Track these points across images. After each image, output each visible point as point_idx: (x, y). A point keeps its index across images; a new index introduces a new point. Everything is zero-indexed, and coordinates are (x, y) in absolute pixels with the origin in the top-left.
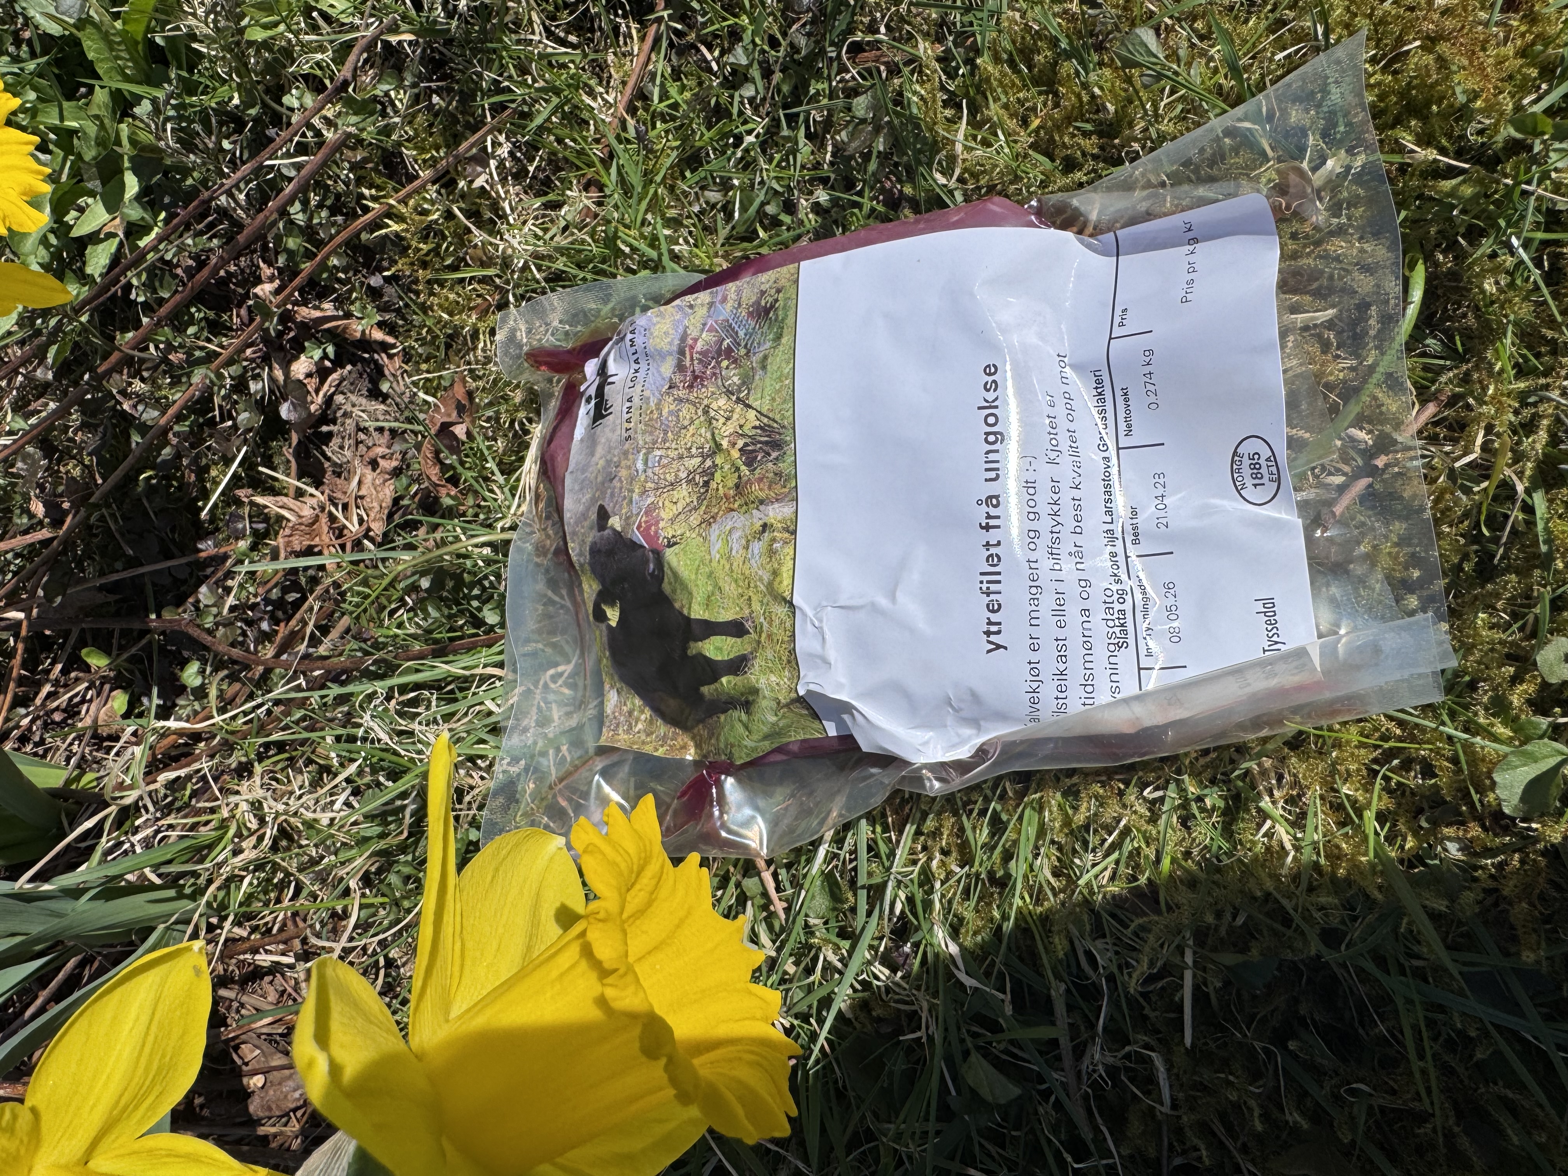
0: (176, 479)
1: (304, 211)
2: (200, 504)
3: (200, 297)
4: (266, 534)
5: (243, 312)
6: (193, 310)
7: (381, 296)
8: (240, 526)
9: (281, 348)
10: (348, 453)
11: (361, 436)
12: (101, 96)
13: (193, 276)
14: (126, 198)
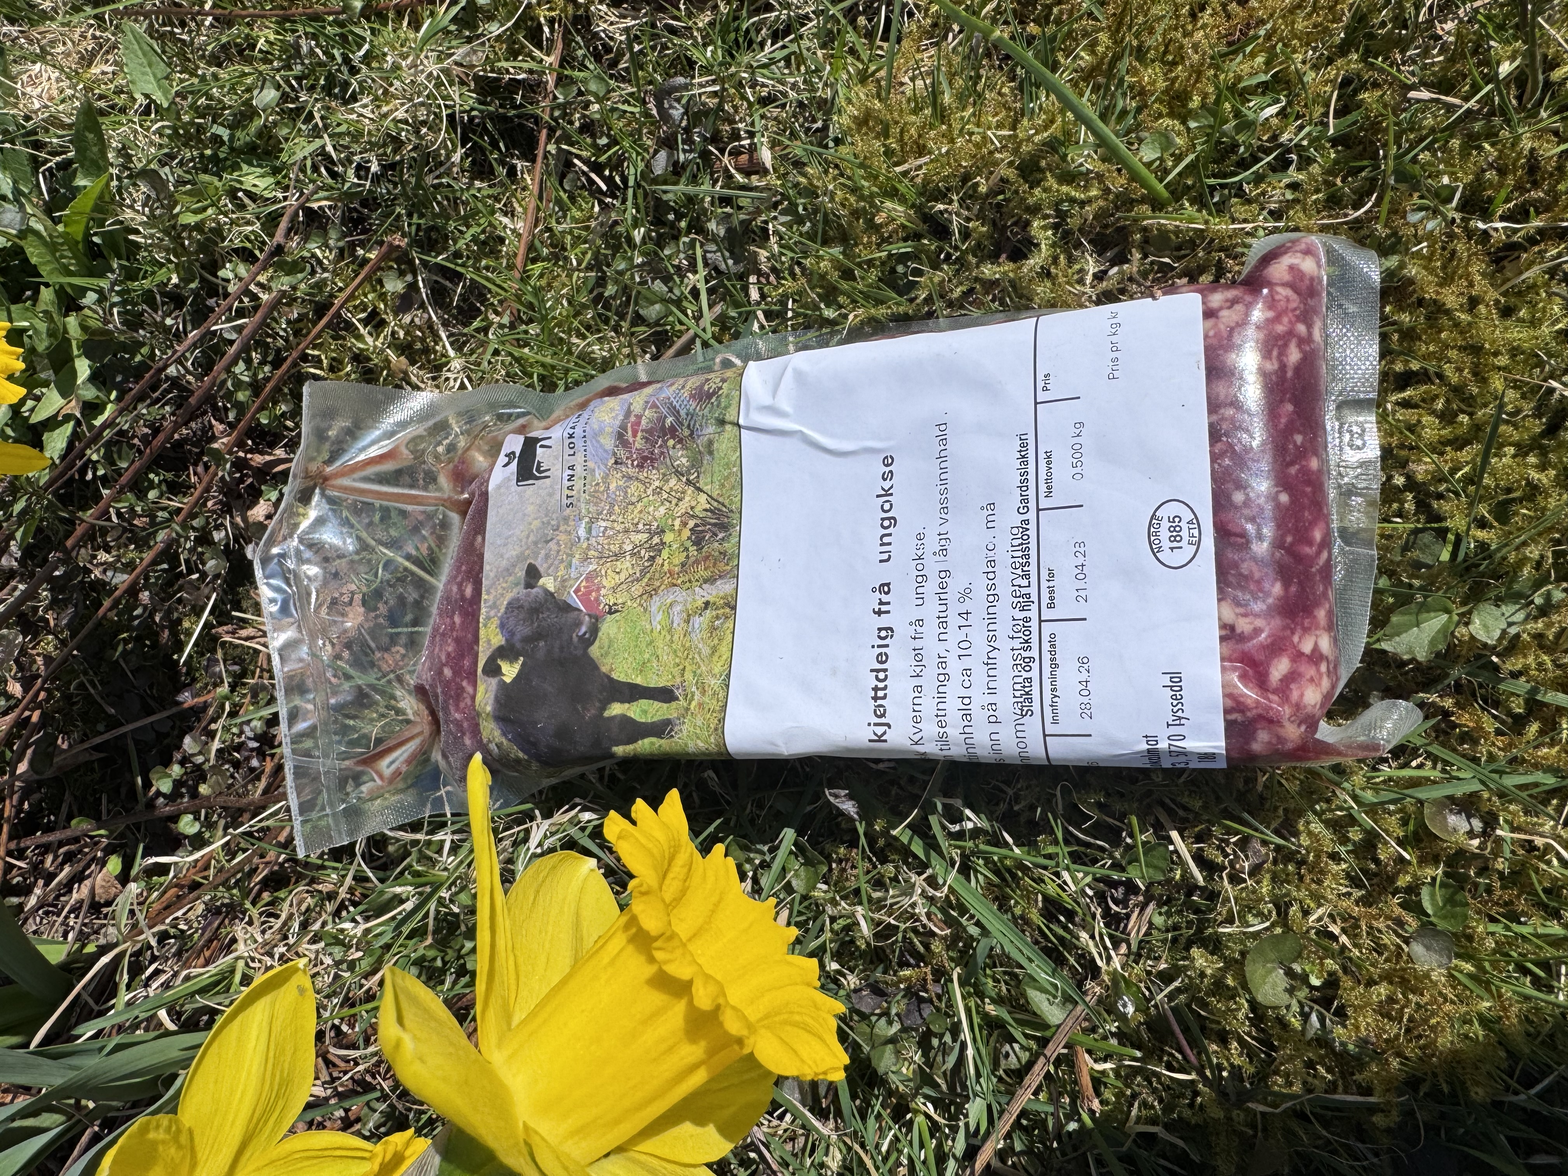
0: (149, 638)
1: (247, 369)
2: (174, 657)
3: (158, 462)
4: (244, 674)
5: (200, 469)
6: (151, 476)
8: (216, 672)
9: (240, 496)
12: (46, 294)
13: (150, 443)
14: (79, 382)
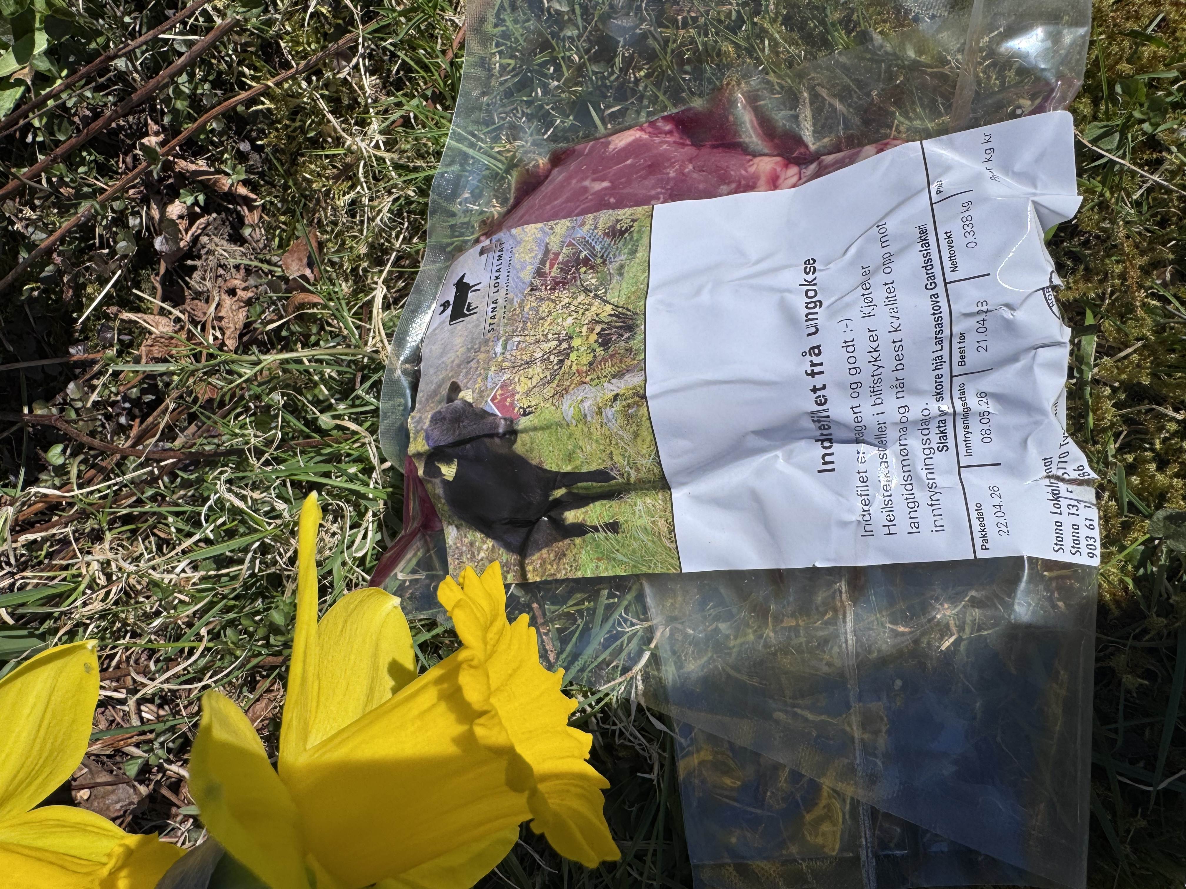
0: (55, 293)
1: (190, 82)
2: (75, 315)
3: (91, 144)
4: (130, 345)
5: (129, 159)
6: (84, 154)
7: (248, 160)
8: (109, 335)
9: (158, 192)
10: (209, 284)
11: (221, 271)
13: (89, 124)
14: (36, 52)
